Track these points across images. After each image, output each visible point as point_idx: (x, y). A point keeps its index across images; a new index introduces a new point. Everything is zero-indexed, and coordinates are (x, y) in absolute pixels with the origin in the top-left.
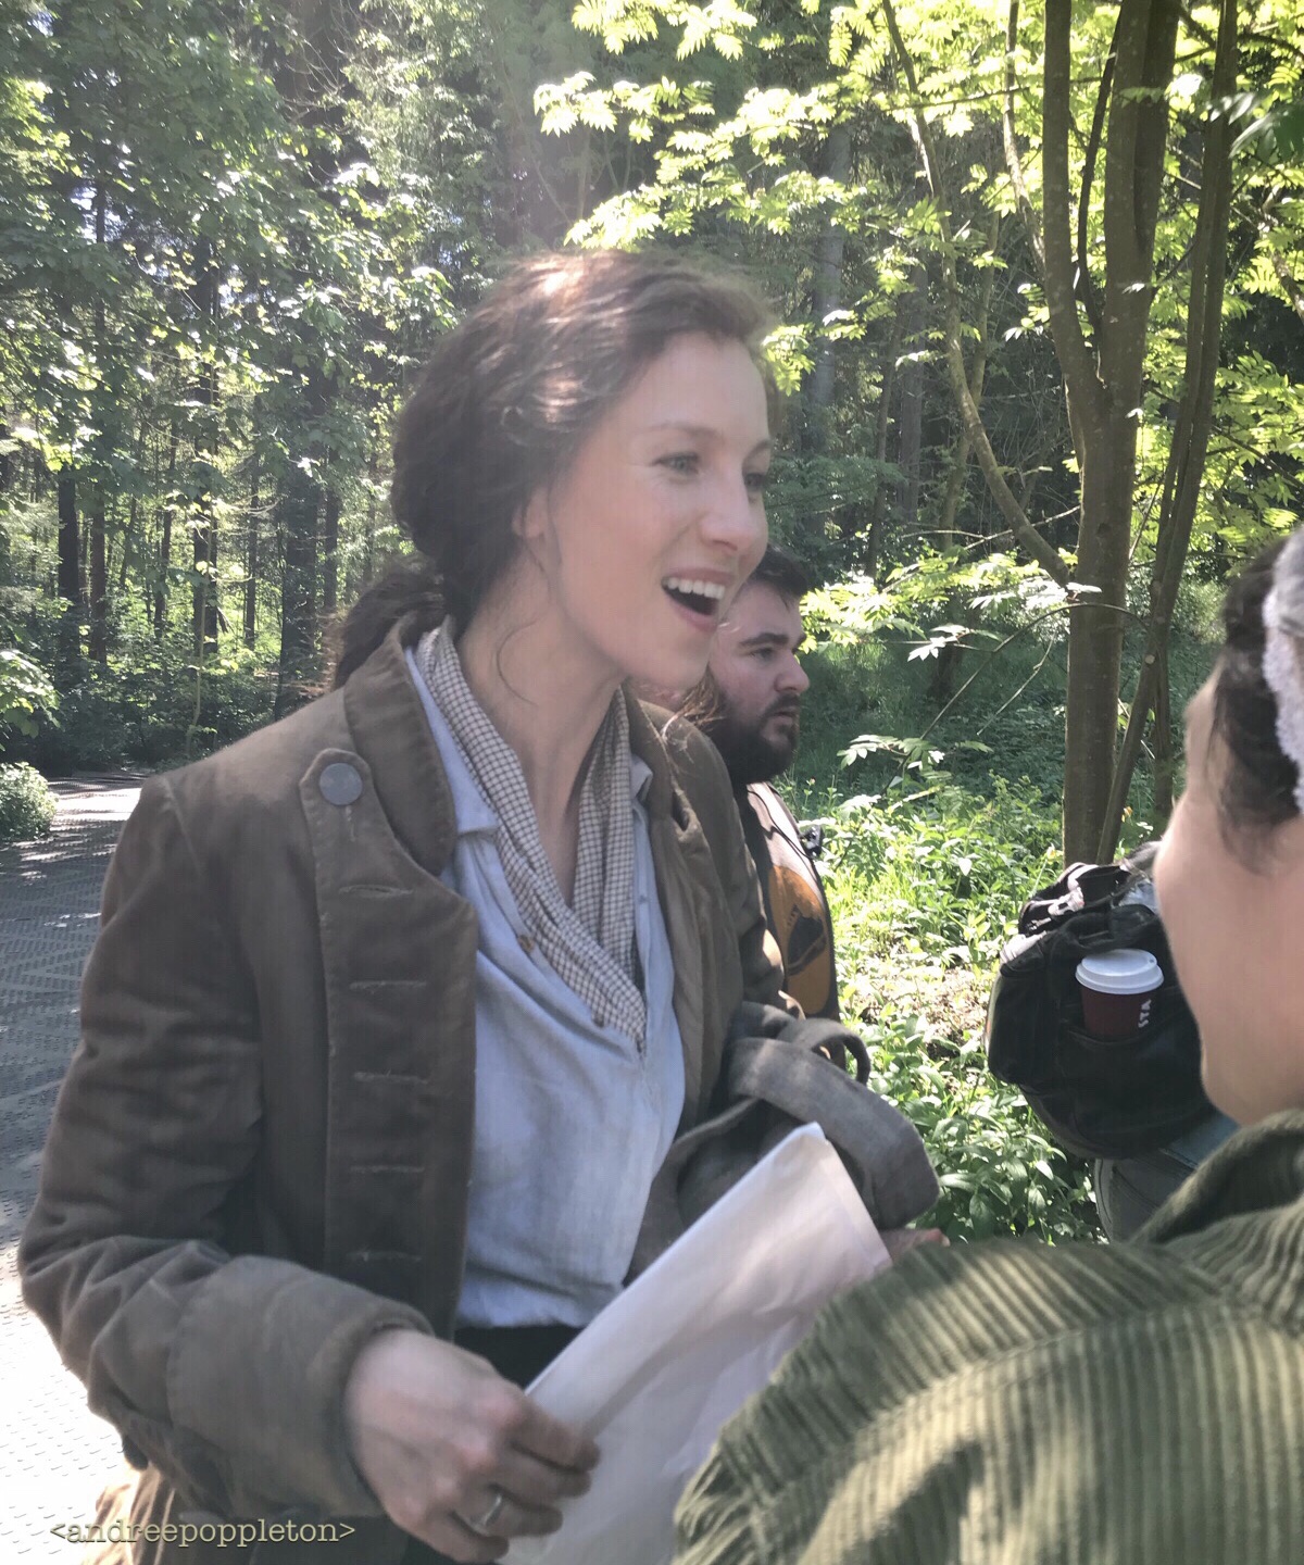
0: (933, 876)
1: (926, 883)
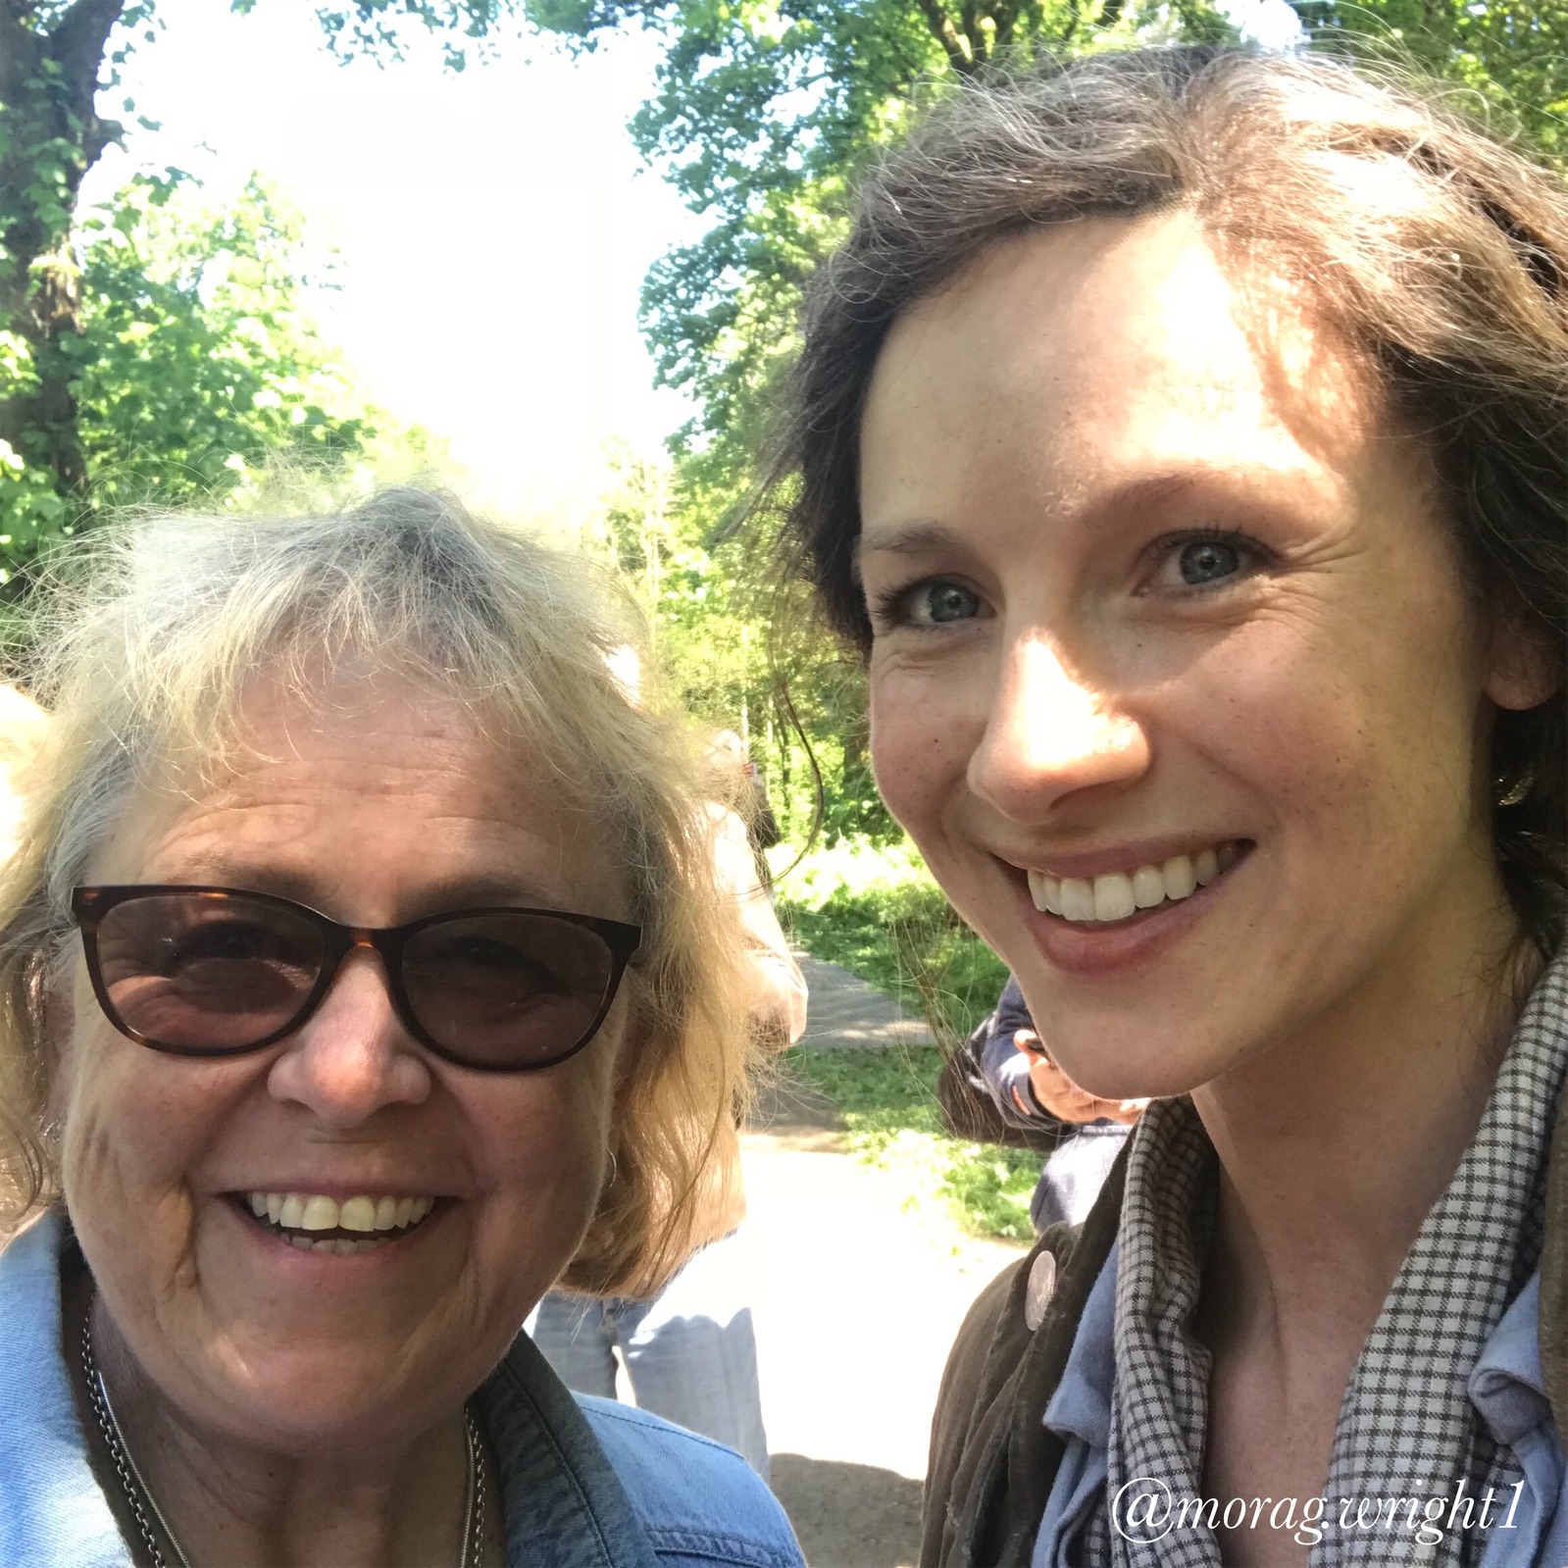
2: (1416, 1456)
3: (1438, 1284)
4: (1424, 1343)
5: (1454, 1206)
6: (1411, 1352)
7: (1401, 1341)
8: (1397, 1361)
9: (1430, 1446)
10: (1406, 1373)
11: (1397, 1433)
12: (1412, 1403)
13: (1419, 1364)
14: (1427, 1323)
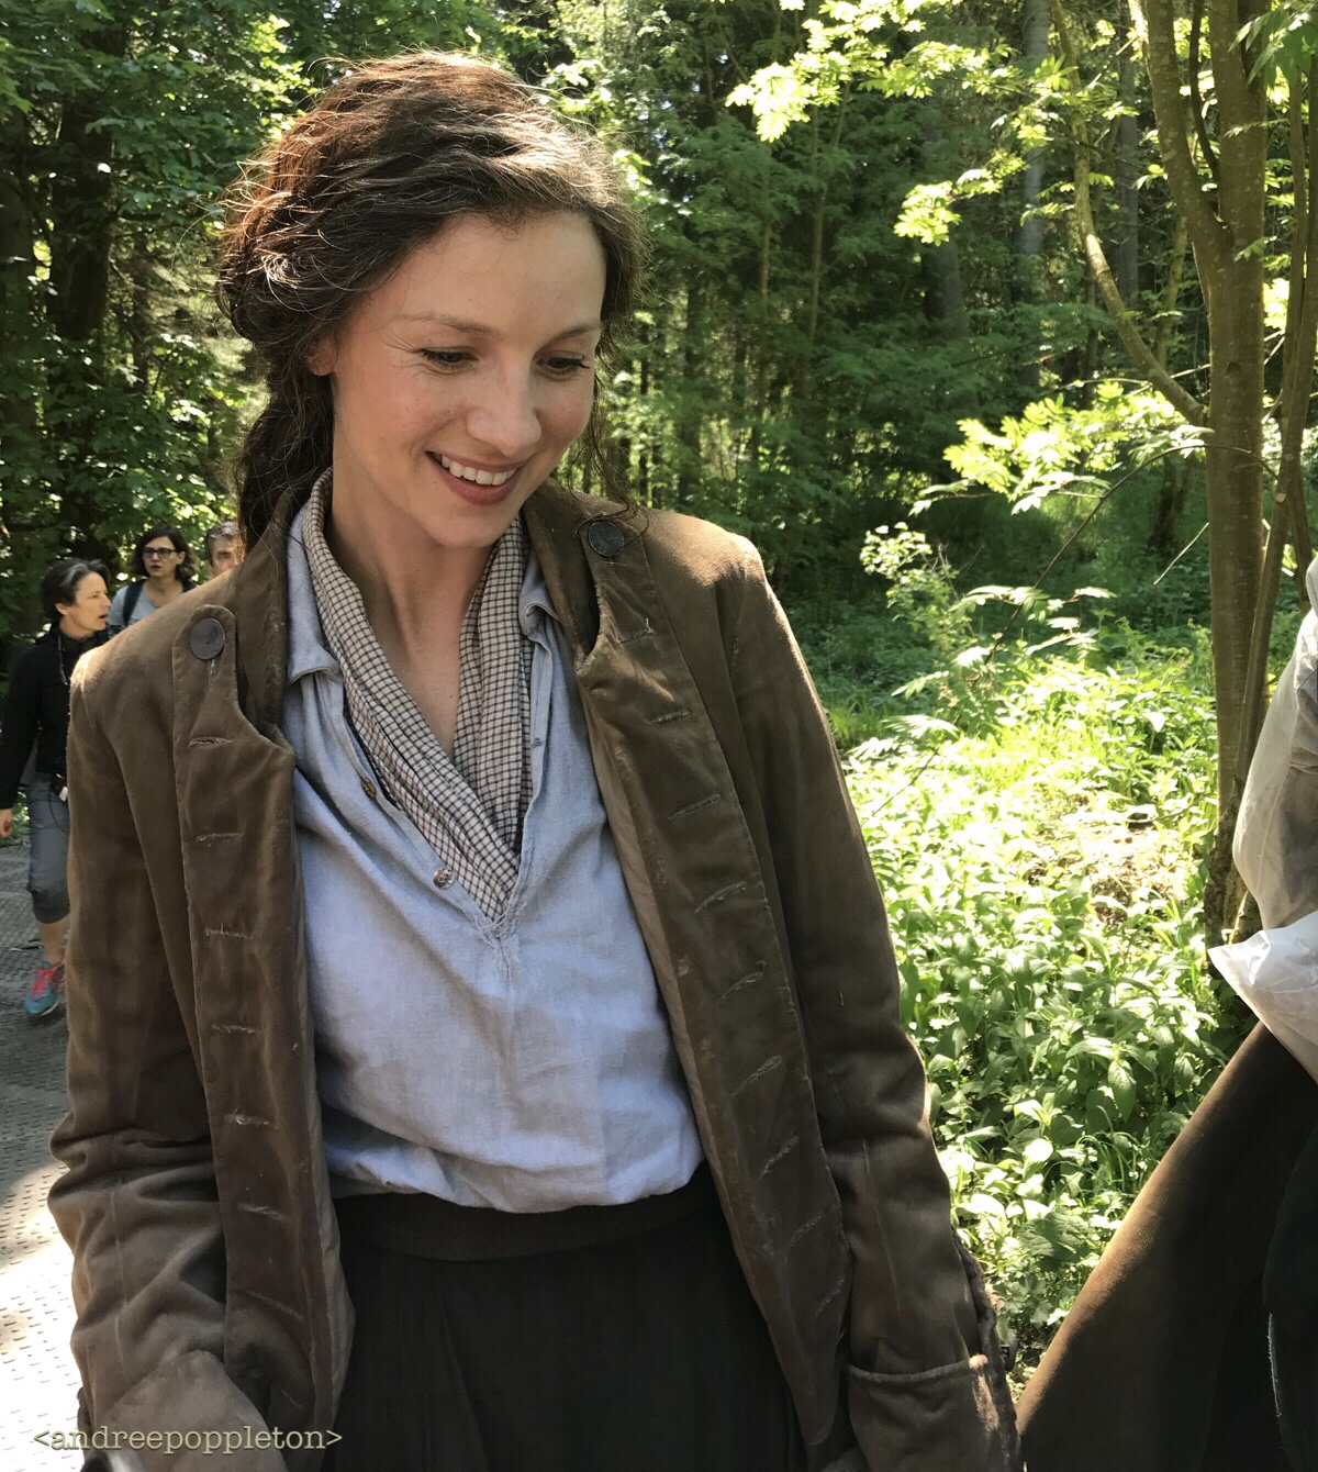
0: (1124, 732)
1: (1116, 739)
2: (507, 649)
3: (501, 588)
4: (500, 610)
5: (503, 559)
6: (496, 614)
7: (492, 612)
8: (492, 619)
9: (511, 645)
10: (496, 622)
11: (498, 644)
12: (501, 632)
13: (500, 618)
14: (500, 603)
